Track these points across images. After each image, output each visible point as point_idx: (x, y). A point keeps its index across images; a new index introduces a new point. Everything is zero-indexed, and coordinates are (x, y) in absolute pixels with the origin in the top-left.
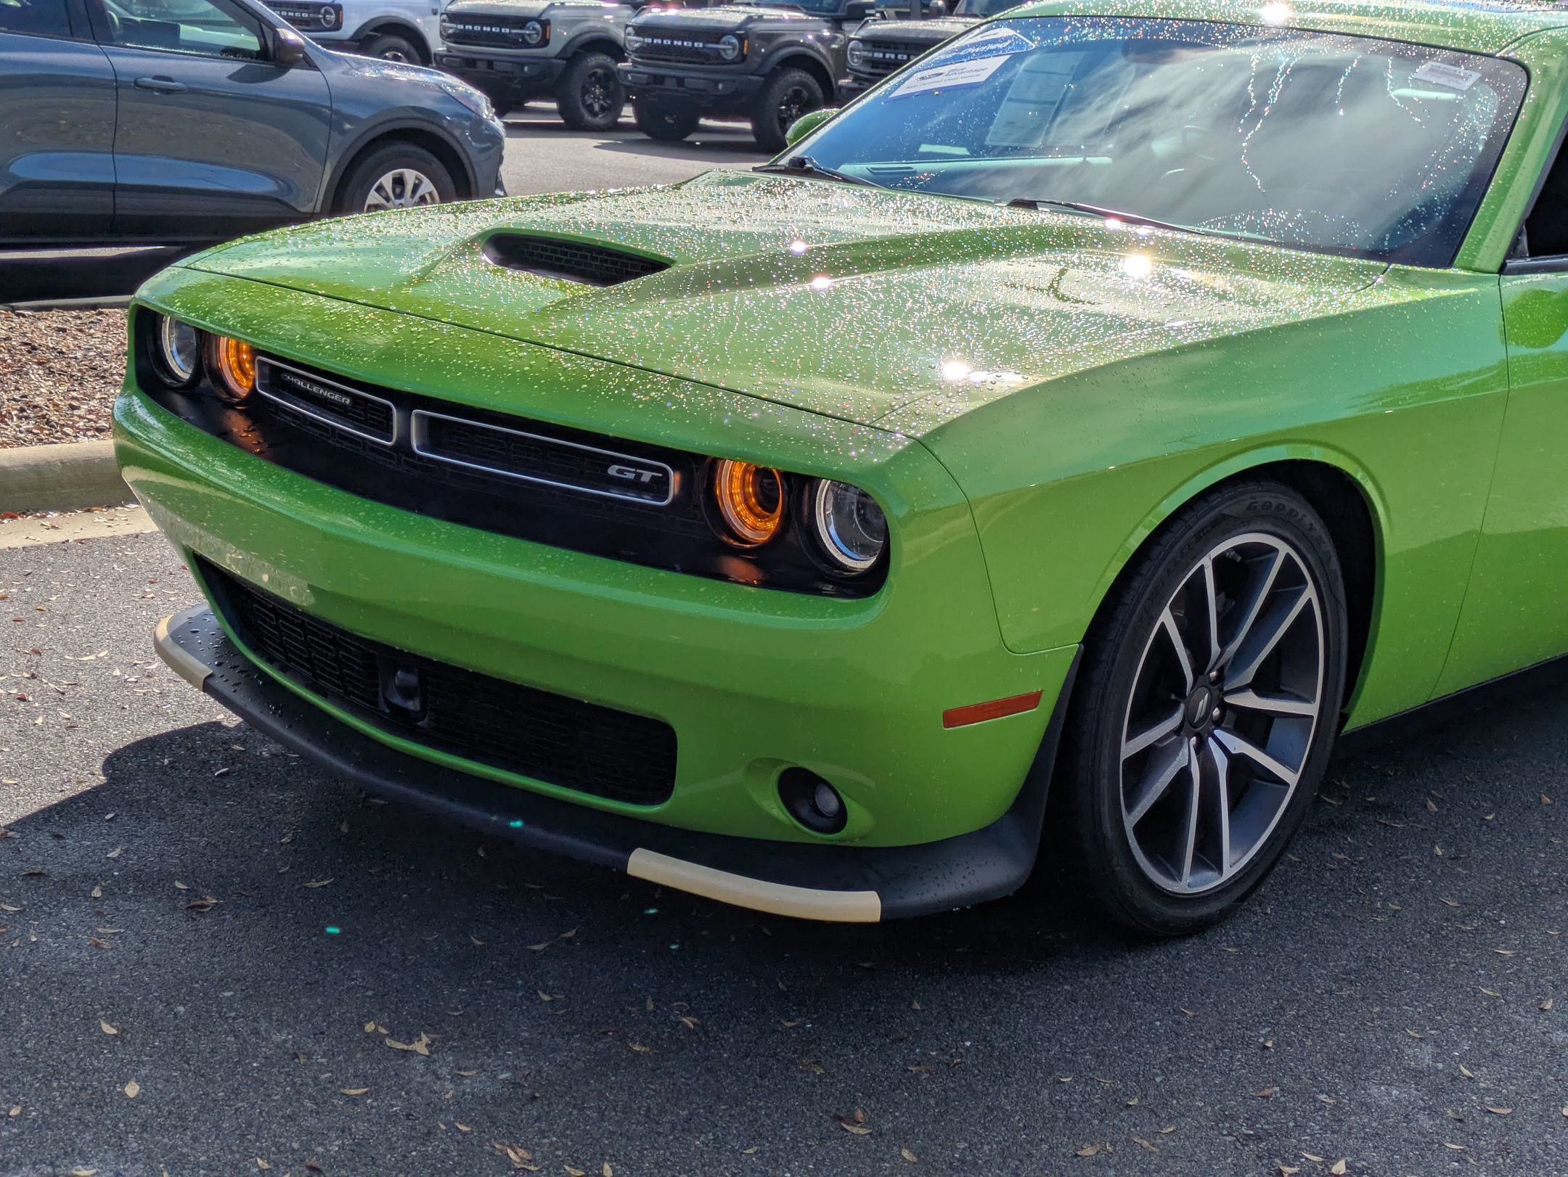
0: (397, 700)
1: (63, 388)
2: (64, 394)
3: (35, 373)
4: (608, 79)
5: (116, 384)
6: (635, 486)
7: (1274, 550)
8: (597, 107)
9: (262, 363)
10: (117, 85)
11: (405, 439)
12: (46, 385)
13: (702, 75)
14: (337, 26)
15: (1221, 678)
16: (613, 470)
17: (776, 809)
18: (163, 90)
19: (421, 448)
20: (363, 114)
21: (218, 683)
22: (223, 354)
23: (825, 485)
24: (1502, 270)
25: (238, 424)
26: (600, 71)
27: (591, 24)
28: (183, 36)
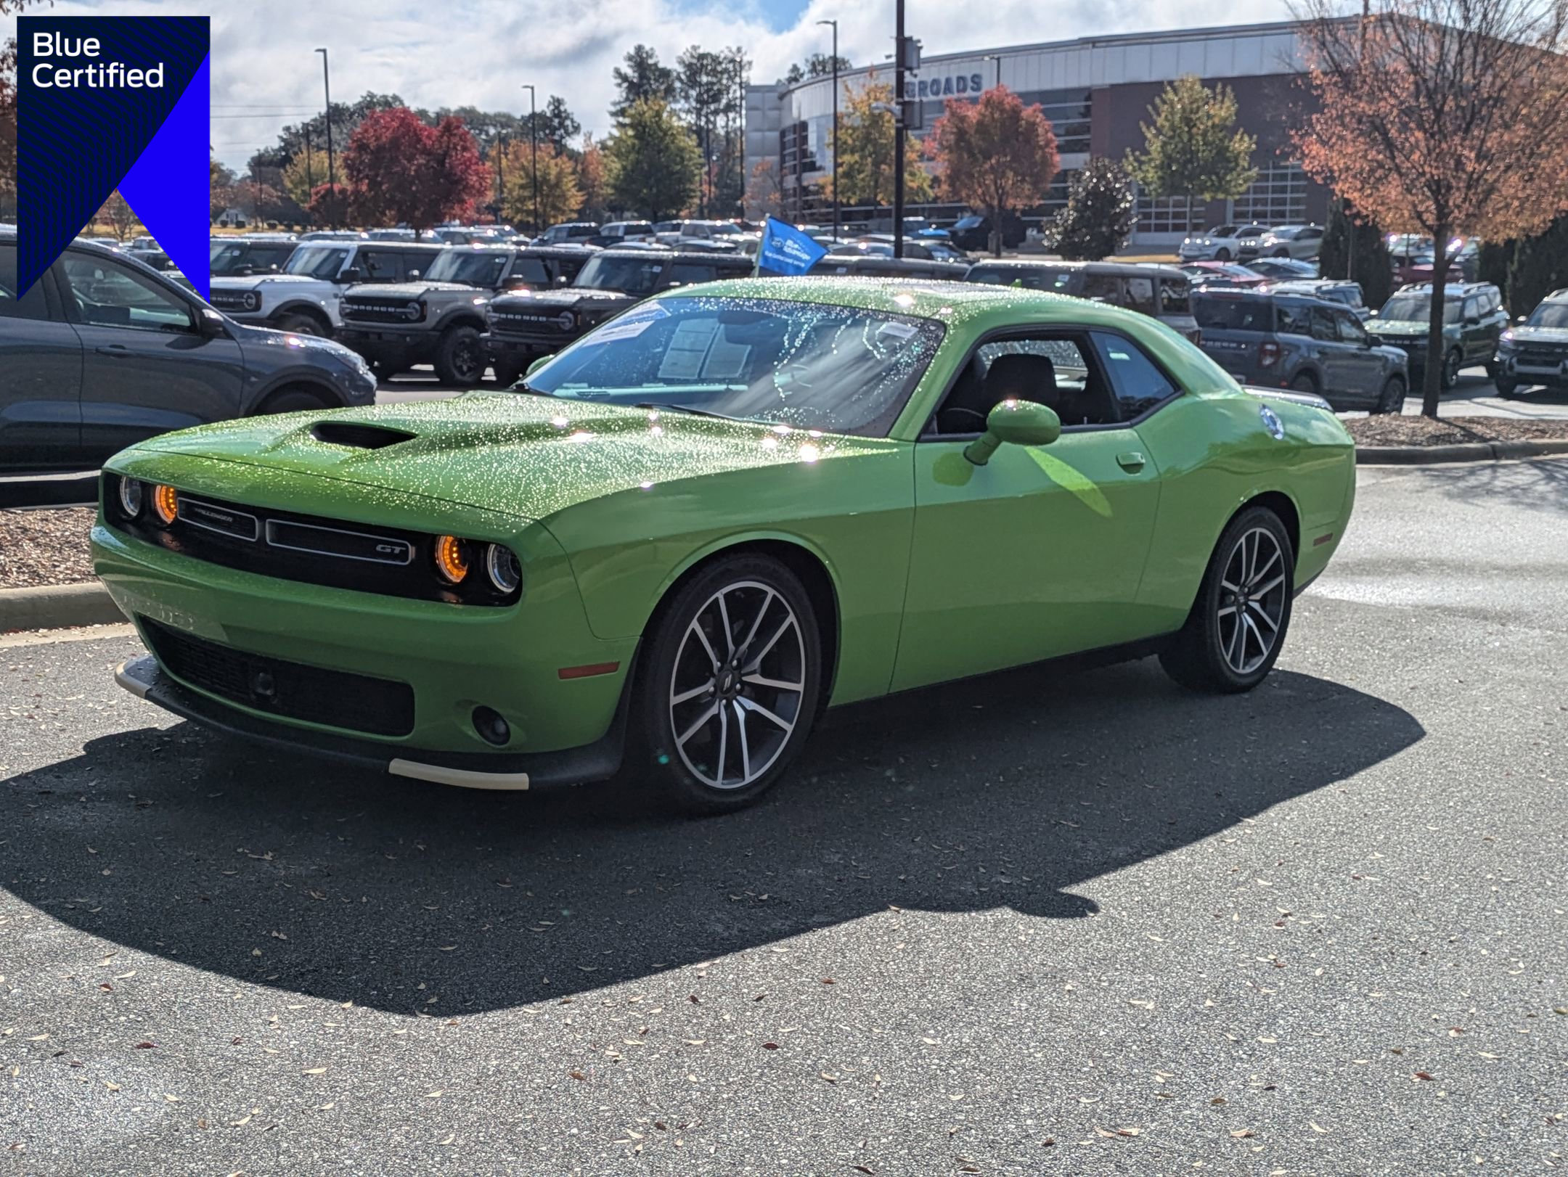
0: (260, 690)
1: (47, 555)
2: (49, 558)
3: (28, 545)
4: (474, 346)
5: (85, 552)
6: (391, 556)
7: (766, 593)
8: (465, 368)
9: (181, 502)
10: (82, 352)
11: (262, 537)
12: (35, 553)
13: (545, 342)
14: (258, 307)
15: (739, 667)
16: (379, 548)
17: (471, 732)
18: (119, 355)
19: (272, 541)
20: (267, 372)
21: (155, 694)
22: (157, 499)
23: (492, 547)
24: (918, 440)
25: (166, 538)
26: (467, 340)
27: (460, 304)
28: (132, 316)
